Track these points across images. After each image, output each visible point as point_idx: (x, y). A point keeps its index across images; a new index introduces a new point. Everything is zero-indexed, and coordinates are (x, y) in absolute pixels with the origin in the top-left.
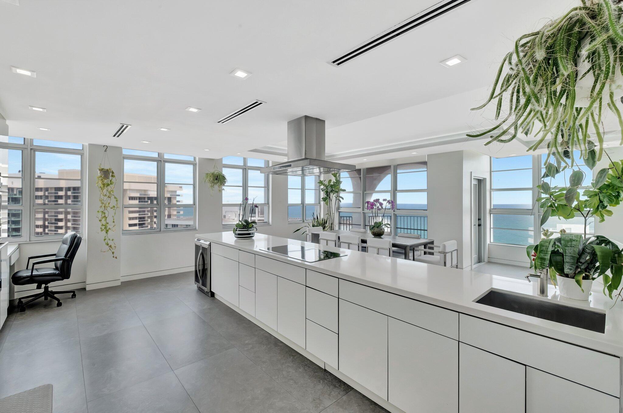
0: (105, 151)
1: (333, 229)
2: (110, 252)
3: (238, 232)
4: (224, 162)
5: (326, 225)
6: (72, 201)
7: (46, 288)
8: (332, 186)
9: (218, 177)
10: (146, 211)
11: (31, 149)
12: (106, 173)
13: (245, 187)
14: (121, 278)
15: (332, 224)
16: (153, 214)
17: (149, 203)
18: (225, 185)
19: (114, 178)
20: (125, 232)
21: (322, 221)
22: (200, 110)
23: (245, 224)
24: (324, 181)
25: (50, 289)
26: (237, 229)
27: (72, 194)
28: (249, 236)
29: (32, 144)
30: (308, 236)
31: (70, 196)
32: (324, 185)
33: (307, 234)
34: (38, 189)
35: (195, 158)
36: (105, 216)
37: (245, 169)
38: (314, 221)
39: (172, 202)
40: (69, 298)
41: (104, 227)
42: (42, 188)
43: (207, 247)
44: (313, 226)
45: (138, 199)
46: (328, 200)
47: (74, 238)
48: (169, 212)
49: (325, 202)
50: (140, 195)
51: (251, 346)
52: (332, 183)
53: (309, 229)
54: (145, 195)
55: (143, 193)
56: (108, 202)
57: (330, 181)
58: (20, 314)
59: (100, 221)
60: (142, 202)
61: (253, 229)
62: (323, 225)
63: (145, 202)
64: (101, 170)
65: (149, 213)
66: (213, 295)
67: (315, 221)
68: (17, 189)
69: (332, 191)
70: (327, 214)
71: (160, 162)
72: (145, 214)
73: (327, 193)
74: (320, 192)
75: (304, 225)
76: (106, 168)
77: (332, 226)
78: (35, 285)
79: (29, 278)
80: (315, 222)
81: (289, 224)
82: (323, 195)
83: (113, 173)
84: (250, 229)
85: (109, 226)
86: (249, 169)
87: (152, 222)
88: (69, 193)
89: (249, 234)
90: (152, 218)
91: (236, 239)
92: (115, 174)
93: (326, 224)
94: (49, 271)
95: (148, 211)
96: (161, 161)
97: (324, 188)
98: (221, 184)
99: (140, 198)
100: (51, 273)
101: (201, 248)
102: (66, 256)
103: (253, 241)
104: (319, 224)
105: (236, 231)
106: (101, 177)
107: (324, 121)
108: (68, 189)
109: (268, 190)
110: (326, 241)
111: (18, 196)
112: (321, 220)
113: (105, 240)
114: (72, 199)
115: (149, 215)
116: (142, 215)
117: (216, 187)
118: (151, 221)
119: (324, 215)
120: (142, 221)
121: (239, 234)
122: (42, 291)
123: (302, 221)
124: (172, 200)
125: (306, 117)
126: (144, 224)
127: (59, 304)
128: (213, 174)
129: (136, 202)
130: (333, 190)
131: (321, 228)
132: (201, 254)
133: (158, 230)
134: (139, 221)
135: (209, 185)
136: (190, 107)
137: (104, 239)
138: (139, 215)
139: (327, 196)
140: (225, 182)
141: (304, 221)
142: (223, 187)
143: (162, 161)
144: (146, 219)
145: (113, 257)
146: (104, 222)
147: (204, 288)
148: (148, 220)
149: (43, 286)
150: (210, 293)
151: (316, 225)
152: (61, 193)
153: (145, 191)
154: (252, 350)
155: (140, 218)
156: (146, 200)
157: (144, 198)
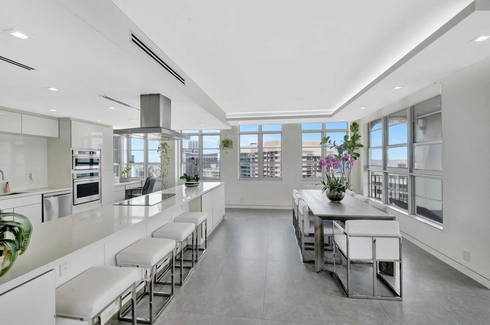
6: (270, 160)
10: (312, 167)
16: (316, 169)
17: (314, 160)
27: (270, 156)
31: (269, 157)
34: (265, 153)
42: (266, 152)
45: (306, 158)
50: (308, 155)
54: (311, 155)
55: (309, 154)
60: (309, 160)
63: (311, 160)
65: (314, 168)
72: (311, 169)
88: (269, 155)
90: (316, 172)
95: (313, 167)
99: (308, 157)
108: (268, 153)
111: (249, 157)
114: (270, 159)
115: (314, 169)
116: (309, 169)
120: (309, 173)
126: (310, 176)
129: (305, 160)
134: (307, 173)
138: (307, 169)
144: (312, 172)
148: (313, 173)
152: (265, 156)
153: (311, 152)
155: (307, 171)
156: (312, 159)
157: (310, 157)
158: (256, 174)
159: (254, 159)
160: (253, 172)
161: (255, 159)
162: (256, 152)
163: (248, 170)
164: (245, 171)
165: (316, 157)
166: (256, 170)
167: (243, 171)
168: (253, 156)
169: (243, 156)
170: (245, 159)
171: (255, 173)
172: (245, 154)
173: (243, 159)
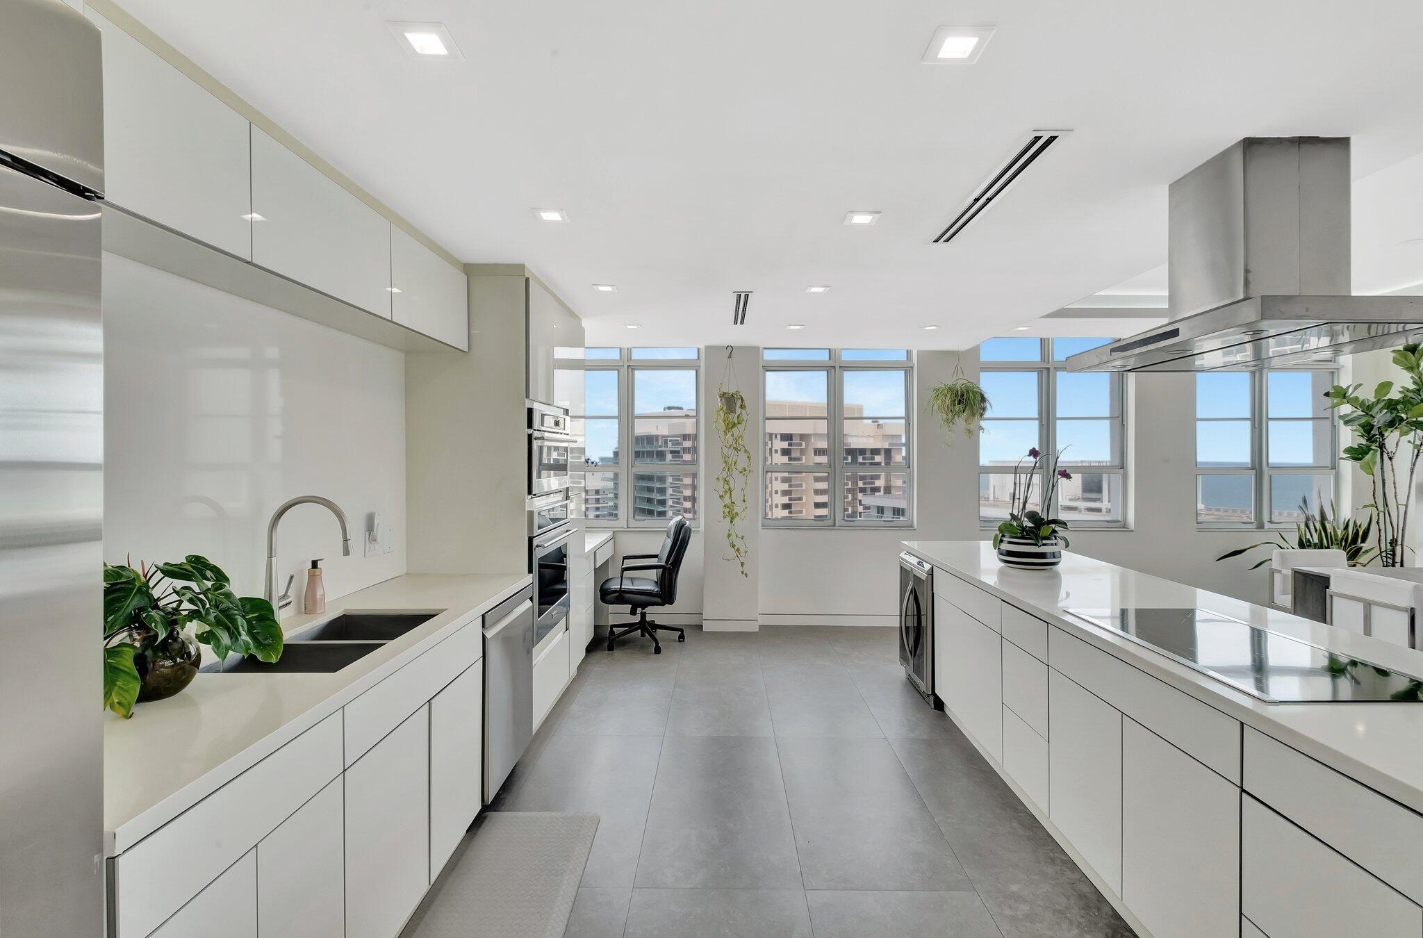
0: (730, 357)
1: (1398, 559)
2: (738, 562)
3: (1005, 547)
4: (985, 357)
5: (1365, 546)
7: (643, 615)
8: (1392, 405)
9: (965, 397)
11: (628, 366)
12: (731, 401)
13: (1047, 420)
14: (759, 618)
15: (1394, 542)
16: (857, 484)
17: (850, 461)
18: (985, 416)
19: (743, 411)
20: (769, 524)
21: (1346, 528)
22: (877, 216)
23: (1027, 523)
24: (1356, 388)
25: (649, 618)
26: (1004, 539)
28: (1042, 562)
29: (630, 359)
30: (1277, 576)
32: (1354, 402)
33: (1272, 572)
35: (909, 353)
36: (730, 489)
37: (1046, 372)
38: (1307, 526)
39: (893, 460)
40: (674, 641)
41: (728, 510)
43: (924, 578)
44: (1302, 545)
46: (1373, 456)
47: (680, 527)
48: (888, 480)
49: (1358, 463)
51: (1025, 908)
52: (1395, 394)
53: (1282, 556)
56: (734, 460)
57: (1386, 386)
58: (608, 654)
59: (721, 497)
61: (1053, 541)
62: (1353, 543)
64: (723, 395)
65: (850, 483)
66: (939, 705)
67: (1312, 527)
68: (663, 437)
69: (1391, 424)
70: (1372, 505)
71: (833, 370)
73: (1368, 432)
74: (1334, 427)
75: (1260, 537)
76: (732, 390)
77: (1394, 551)
78: (628, 608)
79: (617, 594)
80: (1313, 530)
81: (1200, 530)
82: (1349, 437)
83: (742, 400)
84: (1044, 542)
85: (736, 510)
86: (1056, 369)
87: (855, 501)
89: (1043, 555)
90: (855, 492)
91: (1002, 565)
92: (746, 402)
93: (1363, 541)
94: (646, 585)
96: (834, 367)
97: (1355, 414)
98: (973, 415)
100: (647, 590)
101: (912, 577)
102: (667, 562)
103: (1056, 576)
104: (1326, 541)
105: (1002, 544)
106: (722, 409)
107: (1343, 143)
109: (1123, 425)
110: (1361, 606)
111: (663, 449)
112: (1342, 527)
113: (729, 535)
115: (850, 486)
117: (960, 421)
118: (854, 499)
119: (1355, 509)
121: (1010, 553)
122: (637, 619)
123: (1253, 526)
124: (892, 454)
125: (1250, 145)
127: (658, 651)
128: (950, 389)
130: (1402, 420)
131: (1339, 554)
132: (911, 591)
133: (830, 522)
135: (940, 416)
136: (852, 212)
137: (727, 534)
139: (1371, 439)
140: (984, 409)
141: (1261, 526)
142: (982, 423)
143: (837, 368)
145: (743, 573)
146: (727, 500)
147: (918, 681)
149: (639, 610)
150: (932, 698)
151: (1316, 541)
154: (1028, 924)
158: (685, 499)
159: (678, 452)
160: (677, 489)
161: (682, 452)
162: (684, 433)
163: (657, 485)
164: (650, 490)
165: (856, 449)
166: (686, 486)
167: (643, 489)
168: (676, 443)
169: (642, 443)
170: (650, 454)
171: (682, 493)
172: (650, 439)
173: (643, 452)
